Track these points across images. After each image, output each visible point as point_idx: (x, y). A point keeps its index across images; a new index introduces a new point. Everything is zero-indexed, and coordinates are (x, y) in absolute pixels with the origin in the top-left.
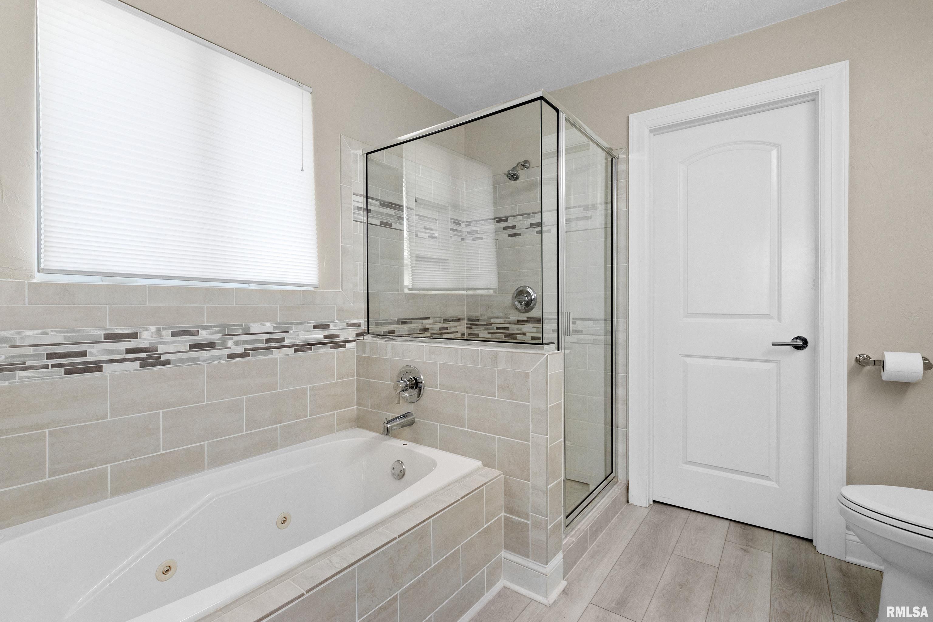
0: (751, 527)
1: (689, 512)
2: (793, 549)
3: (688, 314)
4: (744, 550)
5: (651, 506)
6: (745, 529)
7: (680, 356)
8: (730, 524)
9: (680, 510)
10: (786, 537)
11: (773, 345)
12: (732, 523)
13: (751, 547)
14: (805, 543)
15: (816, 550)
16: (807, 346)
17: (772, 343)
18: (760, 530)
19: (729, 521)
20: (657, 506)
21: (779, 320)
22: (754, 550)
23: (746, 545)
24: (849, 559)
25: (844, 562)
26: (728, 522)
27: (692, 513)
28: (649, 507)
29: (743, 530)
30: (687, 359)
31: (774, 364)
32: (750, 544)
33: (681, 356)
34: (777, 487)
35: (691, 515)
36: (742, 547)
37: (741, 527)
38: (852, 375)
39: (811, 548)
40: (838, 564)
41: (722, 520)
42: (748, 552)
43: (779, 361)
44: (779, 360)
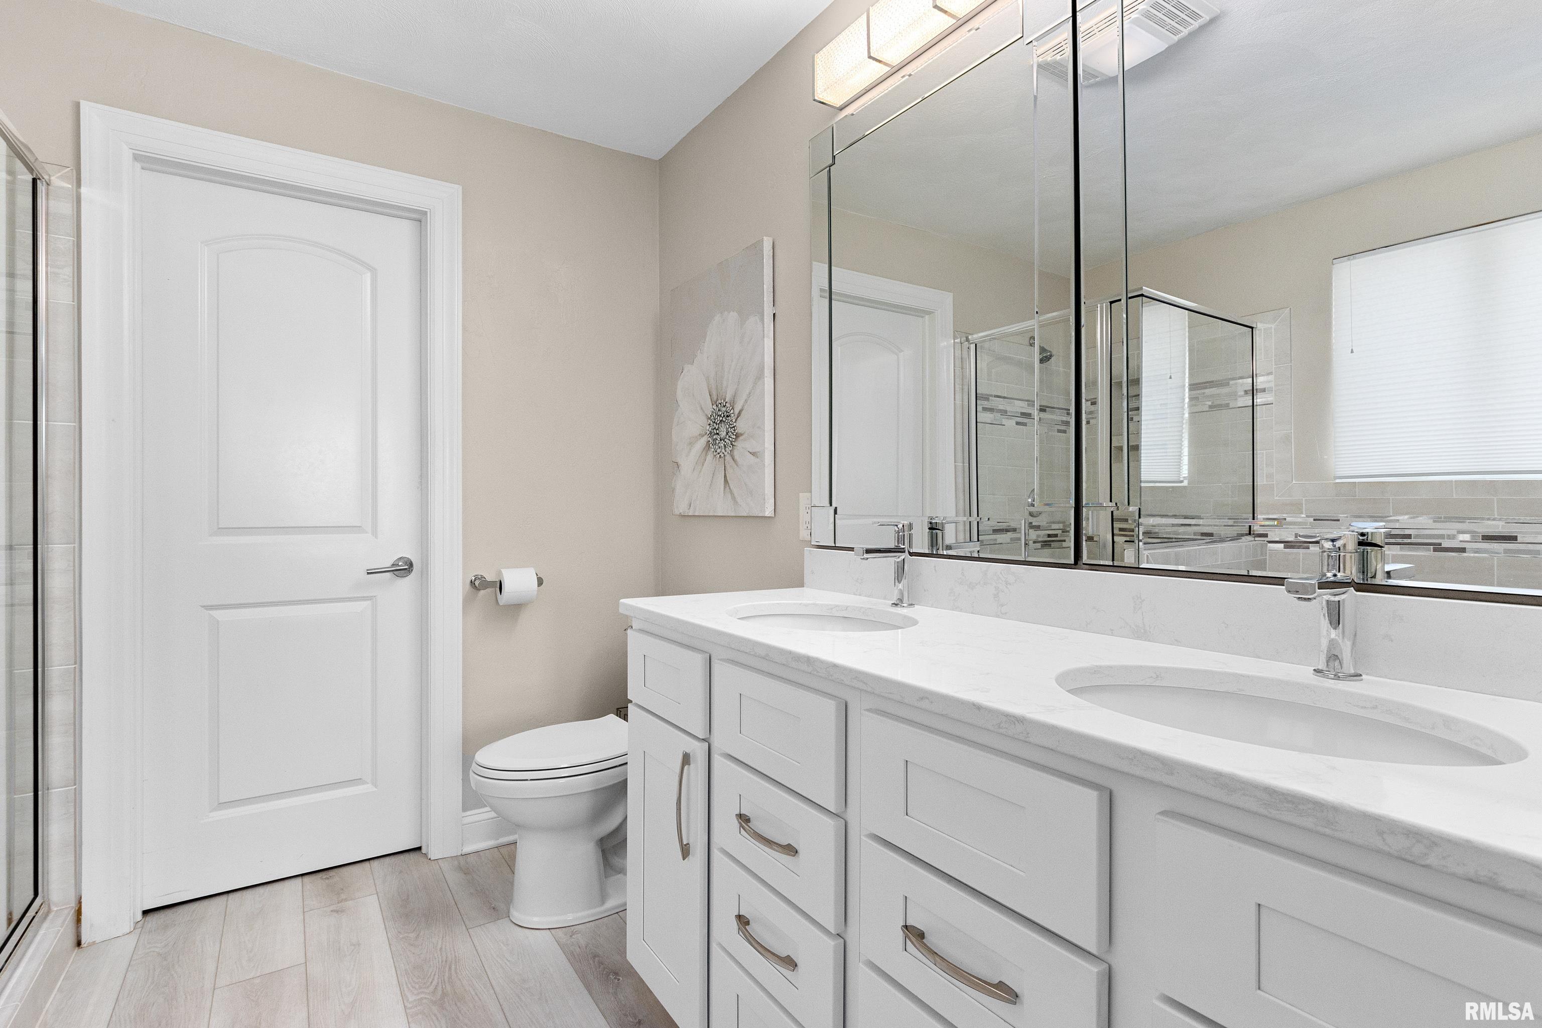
0: (336, 870)
1: (224, 897)
2: (401, 872)
3: (219, 528)
4: (337, 911)
5: (140, 925)
6: (328, 879)
7: (203, 608)
8: (304, 882)
9: (206, 902)
10: (387, 859)
11: (368, 573)
12: (306, 879)
13: (346, 900)
14: (412, 856)
15: (428, 858)
16: (412, 570)
17: (368, 570)
18: (351, 867)
19: (301, 877)
20: (153, 919)
21: (375, 533)
22: (350, 903)
23: (337, 902)
24: (468, 849)
25: (462, 857)
26: (299, 880)
27: (231, 896)
28: (134, 929)
29: (327, 881)
30: (216, 614)
31: (369, 602)
32: (343, 896)
33: (206, 609)
34: (375, 789)
35: (230, 901)
36: (332, 908)
37: (322, 878)
38: (467, 602)
39: (423, 859)
40: (456, 863)
41: (287, 883)
42: (343, 911)
43: (375, 597)
44: (374, 595)
